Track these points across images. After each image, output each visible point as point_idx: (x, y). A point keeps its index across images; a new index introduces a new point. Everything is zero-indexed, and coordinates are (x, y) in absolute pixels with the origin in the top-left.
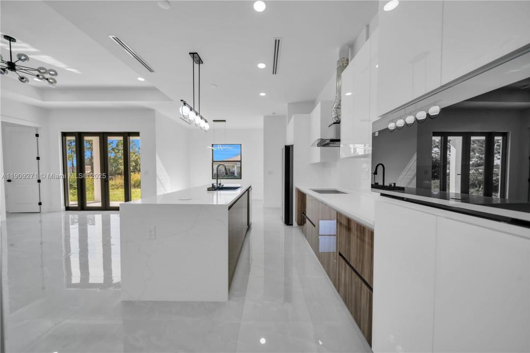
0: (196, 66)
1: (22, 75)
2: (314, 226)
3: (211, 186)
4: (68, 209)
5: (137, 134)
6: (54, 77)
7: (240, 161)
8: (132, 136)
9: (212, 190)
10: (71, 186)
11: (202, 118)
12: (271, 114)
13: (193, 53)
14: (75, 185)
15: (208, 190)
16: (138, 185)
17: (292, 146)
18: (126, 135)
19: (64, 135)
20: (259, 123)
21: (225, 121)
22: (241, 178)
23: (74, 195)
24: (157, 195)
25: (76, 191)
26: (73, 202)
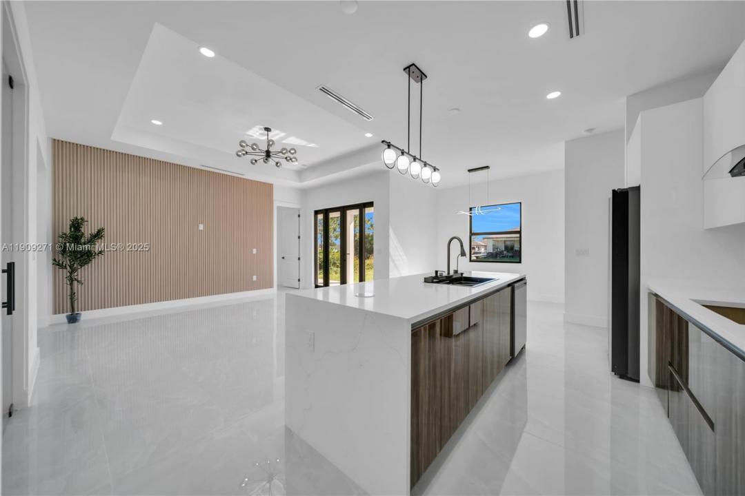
0: (415, 86)
1: (277, 160)
2: (712, 425)
3: (434, 275)
4: (317, 286)
5: (371, 204)
6: (294, 155)
7: (520, 232)
8: (367, 207)
9: (433, 282)
10: (334, 263)
11: (425, 164)
12: (584, 133)
13: (409, 67)
14: (338, 263)
15: (425, 282)
16: (371, 267)
17: (638, 189)
18: (362, 207)
19: (317, 213)
20: (554, 157)
21: (487, 167)
22: (520, 262)
23: (336, 273)
24: (390, 277)
25: (339, 269)
26: (321, 281)
